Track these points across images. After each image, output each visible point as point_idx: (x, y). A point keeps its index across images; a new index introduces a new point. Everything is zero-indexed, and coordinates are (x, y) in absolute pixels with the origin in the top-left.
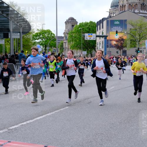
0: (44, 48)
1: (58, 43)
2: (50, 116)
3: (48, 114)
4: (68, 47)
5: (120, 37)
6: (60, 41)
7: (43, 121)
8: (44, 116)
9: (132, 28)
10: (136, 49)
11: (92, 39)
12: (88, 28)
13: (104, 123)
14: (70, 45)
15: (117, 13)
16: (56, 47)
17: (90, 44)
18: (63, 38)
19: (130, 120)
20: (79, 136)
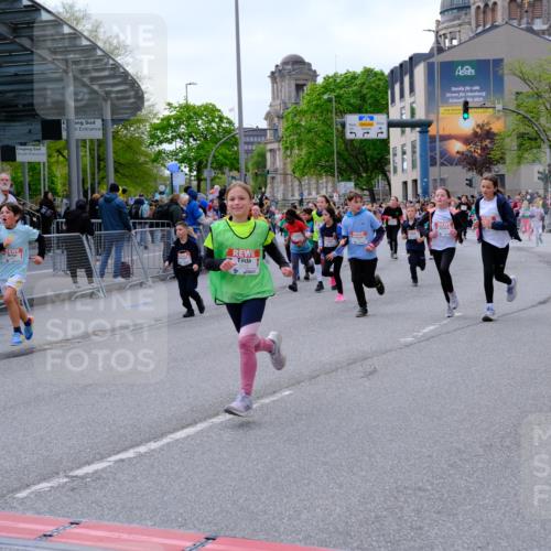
0: (195, 173)
1: (247, 152)
2: (224, 427)
3: (215, 420)
4: (284, 169)
5: (478, 126)
6: (254, 147)
7: (198, 445)
8: (200, 427)
9: (525, 89)
10: (541, 170)
11: (373, 135)
12: (355, 93)
13: (424, 450)
14: (292, 161)
15: (466, 33)
16: (238, 170)
17: (365, 153)
18: (265, 135)
20: (332, 497)
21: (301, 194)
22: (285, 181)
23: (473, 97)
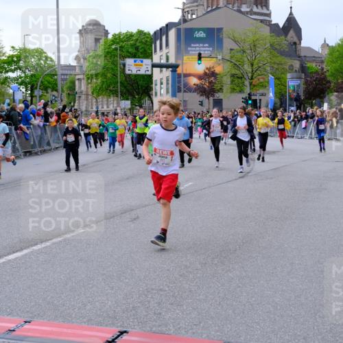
0: (29, 92)
1: (63, 80)
2: (40, 252)
3: (35, 248)
4: (87, 91)
5: (207, 68)
6: (68, 77)
7: (23, 263)
8: (25, 252)
9: (236, 47)
10: (244, 97)
11: (142, 72)
12: (132, 45)
13: (165, 266)
14: (91, 87)
15: (201, 11)
16: (57, 91)
17: (137, 83)
18: (75, 70)
19: (224, 258)
20: (107, 295)
21: (97, 108)
22: (87, 99)
23: (205, 51)
